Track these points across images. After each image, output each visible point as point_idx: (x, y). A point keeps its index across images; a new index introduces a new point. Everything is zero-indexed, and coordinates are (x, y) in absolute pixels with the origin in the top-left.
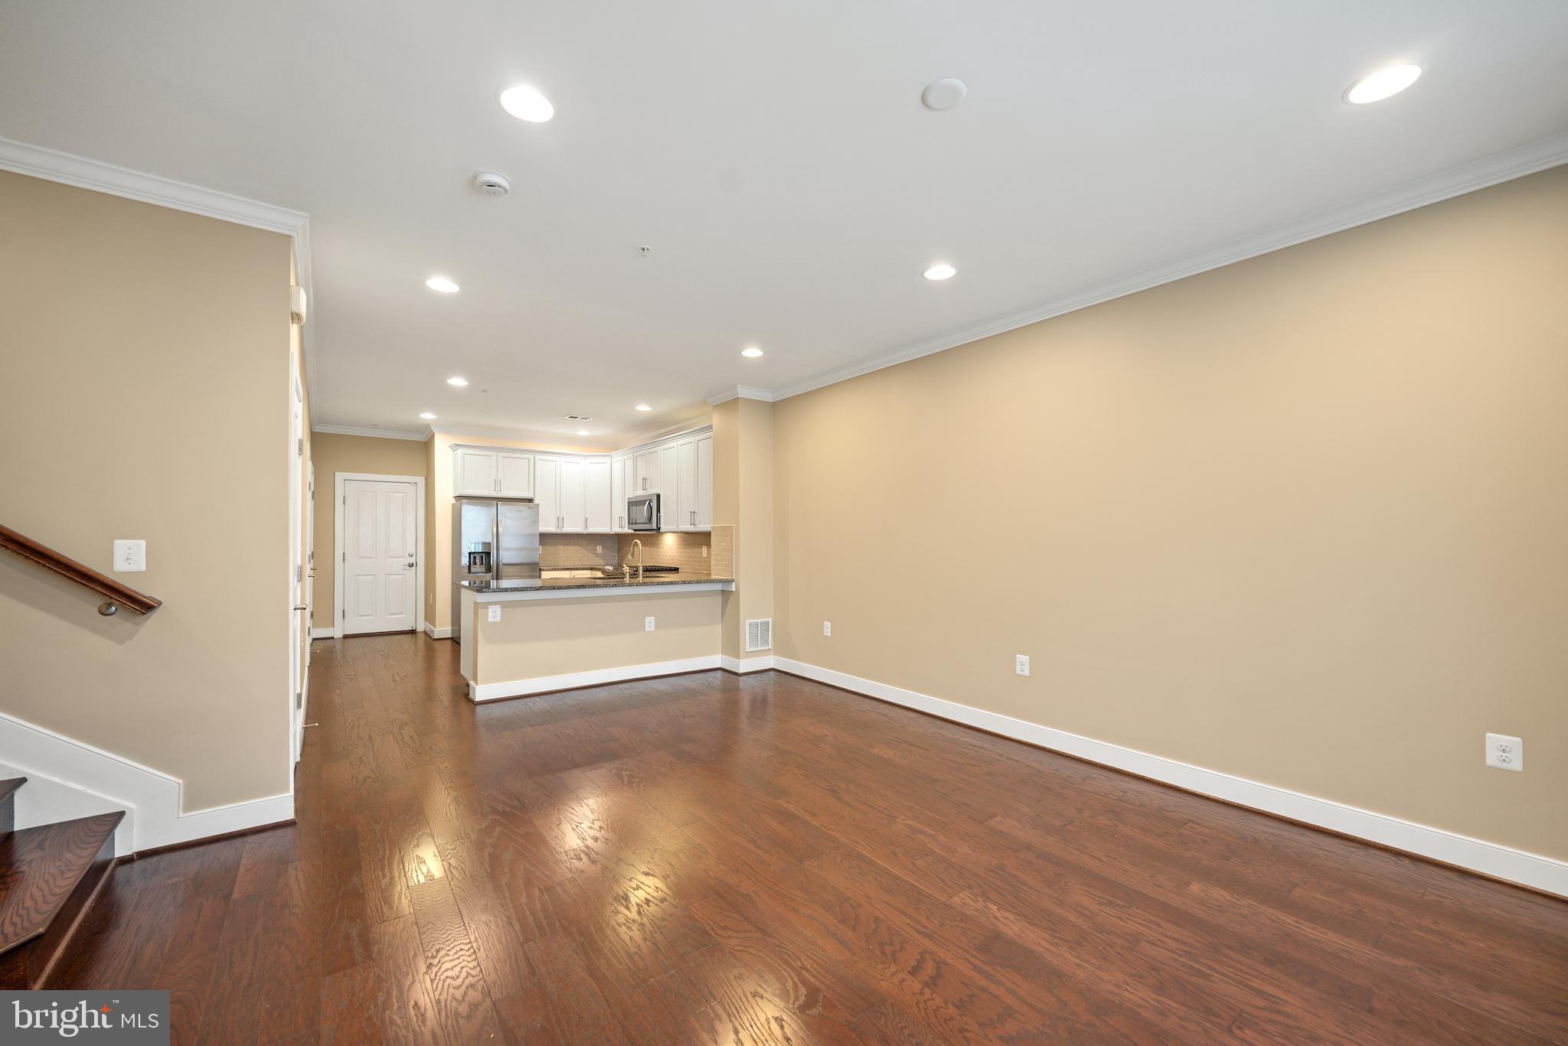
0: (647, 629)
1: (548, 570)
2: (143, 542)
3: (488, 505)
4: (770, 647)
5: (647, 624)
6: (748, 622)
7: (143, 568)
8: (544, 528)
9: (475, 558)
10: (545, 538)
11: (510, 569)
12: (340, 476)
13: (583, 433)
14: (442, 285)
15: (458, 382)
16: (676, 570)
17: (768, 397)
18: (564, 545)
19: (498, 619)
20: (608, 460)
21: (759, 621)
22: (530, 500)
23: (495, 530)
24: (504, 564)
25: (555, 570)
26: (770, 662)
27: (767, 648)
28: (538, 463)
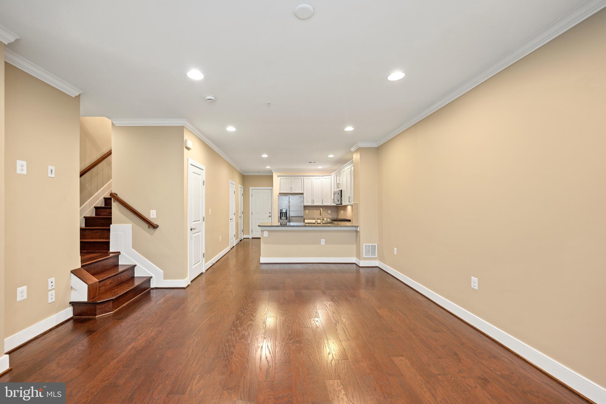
0: (322, 244)
1: (307, 219)
2: (155, 211)
3: (286, 196)
4: (376, 257)
5: (322, 242)
6: (364, 245)
7: (155, 217)
8: (306, 204)
9: (283, 214)
10: (306, 207)
11: (294, 218)
12: (251, 188)
13: (320, 167)
14: (231, 129)
15: (265, 156)
16: (350, 221)
17: (375, 145)
18: (316, 210)
19: (267, 236)
20: (330, 177)
21: (370, 244)
22: (303, 194)
23: (288, 205)
24: (291, 217)
25: (310, 219)
26: (376, 263)
27: (375, 257)
28: (305, 180)
